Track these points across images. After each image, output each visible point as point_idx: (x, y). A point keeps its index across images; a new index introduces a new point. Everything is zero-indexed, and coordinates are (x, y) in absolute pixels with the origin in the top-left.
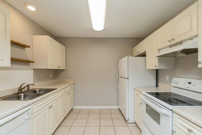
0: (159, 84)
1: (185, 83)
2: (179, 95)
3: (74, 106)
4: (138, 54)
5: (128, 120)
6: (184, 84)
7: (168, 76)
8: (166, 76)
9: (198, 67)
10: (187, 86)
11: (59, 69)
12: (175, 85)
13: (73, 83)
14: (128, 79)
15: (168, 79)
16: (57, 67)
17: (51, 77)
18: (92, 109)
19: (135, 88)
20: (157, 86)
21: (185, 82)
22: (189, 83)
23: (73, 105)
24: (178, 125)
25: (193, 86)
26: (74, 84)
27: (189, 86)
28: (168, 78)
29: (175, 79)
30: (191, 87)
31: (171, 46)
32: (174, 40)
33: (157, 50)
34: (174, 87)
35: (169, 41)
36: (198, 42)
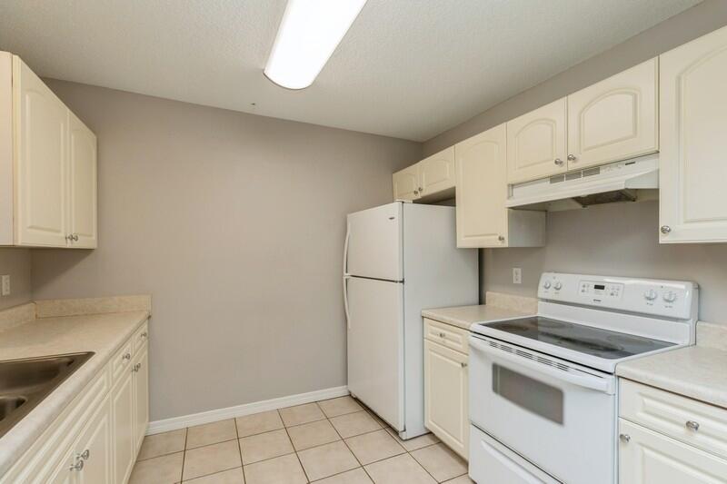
0: (489, 295)
1: (586, 289)
2: (571, 326)
3: (150, 421)
4: (419, 196)
5: (405, 430)
6: (583, 291)
7: (519, 270)
8: (515, 269)
9: (660, 242)
10: (591, 296)
11: (69, 245)
12: (551, 294)
13: (145, 314)
14: (403, 282)
15: (520, 280)
16: (62, 235)
17: (6, 291)
18: (239, 418)
19: (426, 313)
20: (481, 301)
21: (584, 286)
22: (597, 287)
23: (147, 420)
24: (641, 415)
25: (612, 294)
26: (149, 317)
27: (598, 297)
28: (520, 276)
29: (547, 278)
30: (605, 298)
31: (555, 179)
32: (574, 159)
33: (506, 187)
34: (547, 301)
35: (556, 162)
36: (658, 170)
